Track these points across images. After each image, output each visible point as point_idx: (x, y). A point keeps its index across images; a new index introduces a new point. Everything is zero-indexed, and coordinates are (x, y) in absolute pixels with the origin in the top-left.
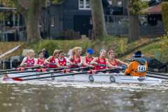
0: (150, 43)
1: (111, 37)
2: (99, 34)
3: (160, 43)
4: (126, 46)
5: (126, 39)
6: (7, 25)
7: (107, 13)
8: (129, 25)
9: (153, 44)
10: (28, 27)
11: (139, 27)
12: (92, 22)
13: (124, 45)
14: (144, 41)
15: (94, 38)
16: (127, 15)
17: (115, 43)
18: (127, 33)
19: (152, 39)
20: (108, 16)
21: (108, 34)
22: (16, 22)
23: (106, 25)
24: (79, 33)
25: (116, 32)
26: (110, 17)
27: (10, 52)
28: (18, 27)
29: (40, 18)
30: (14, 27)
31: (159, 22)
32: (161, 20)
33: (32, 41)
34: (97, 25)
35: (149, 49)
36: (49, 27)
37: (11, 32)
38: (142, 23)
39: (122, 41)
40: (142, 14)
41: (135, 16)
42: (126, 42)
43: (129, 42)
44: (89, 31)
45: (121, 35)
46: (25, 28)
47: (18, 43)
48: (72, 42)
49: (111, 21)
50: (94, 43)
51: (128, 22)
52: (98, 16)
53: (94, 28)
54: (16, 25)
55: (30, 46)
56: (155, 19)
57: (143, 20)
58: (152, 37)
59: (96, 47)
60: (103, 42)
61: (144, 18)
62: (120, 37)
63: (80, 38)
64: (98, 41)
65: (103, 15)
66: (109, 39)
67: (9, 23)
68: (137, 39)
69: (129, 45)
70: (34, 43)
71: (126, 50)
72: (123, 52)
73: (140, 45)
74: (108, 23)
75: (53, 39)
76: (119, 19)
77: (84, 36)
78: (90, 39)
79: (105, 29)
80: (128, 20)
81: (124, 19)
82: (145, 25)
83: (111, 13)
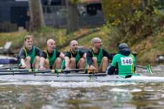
0: (89, 33)
1: (50, 29)
2: (37, 26)
3: (100, 33)
4: (65, 38)
5: (65, 31)
7: (45, 3)
8: (67, 15)
11: (78, 18)
12: (30, 13)
13: (63, 36)
14: (83, 31)
15: (32, 30)
16: (65, 5)
17: (53, 34)
18: (66, 24)
19: (91, 30)
20: (46, 7)
21: (47, 25)
23: (44, 16)
24: (16, 25)
25: (54, 23)
26: (48, 8)
31: (98, 11)
32: (100, 9)
34: (35, 16)
38: (81, 12)
39: (60, 32)
40: (80, 4)
41: (74, 6)
42: (65, 33)
43: (68, 33)
44: (27, 23)
45: (60, 26)
48: (8, 34)
49: (49, 11)
51: (66, 12)
52: (35, 7)
53: (32, 20)
56: (94, 9)
57: (82, 10)
58: (91, 28)
60: (41, 34)
61: (83, 8)
62: (58, 28)
63: (17, 30)
64: (36, 32)
65: (41, 6)
68: (76, 30)
69: (68, 36)
71: (65, 42)
72: (62, 44)
73: (79, 35)
74: (46, 14)
76: (57, 10)
77: (21, 28)
78: (28, 31)
79: (43, 20)
80: (67, 10)
81: (63, 9)
82: (84, 15)
83: (49, 3)
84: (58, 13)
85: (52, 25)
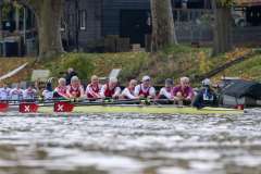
0: (250, 55)
1: (183, 47)
2: (164, 42)
4: (209, 62)
5: (210, 50)
6: (5, 28)
7: (177, 5)
8: (214, 25)
9: (256, 57)
10: (42, 30)
11: (231, 29)
12: (153, 21)
13: (206, 60)
14: (240, 52)
15: (155, 49)
16: (211, 8)
17: (190, 56)
18: (211, 39)
19: (254, 50)
20: (178, 10)
21: (179, 42)
22: (21, 23)
23: (176, 25)
24: (128, 39)
25: (191, 37)
27: (9, 75)
28: (24, 32)
29: (61, 15)
30: (16, 31)
33: (48, 55)
34: (159, 26)
35: (248, 67)
36: (78, 31)
37: (11, 39)
38: (237, 21)
39: (202, 53)
40: (236, 7)
41: (226, 9)
42: (210, 55)
43: (214, 55)
44: (146, 36)
45: (201, 43)
46: (36, 33)
47: (25, 59)
48: (116, 55)
49: (184, 18)
50: (154, 57)
52: (161, 10)
53: (155, 32)
54: (20, 28)
55: (44, 64)
56: (258, 15)
57: (238, 16)
58: (254, 46)
59: (157, 65)
60: (170, 56)
61: (240, 13)
62: (198, 47)
64: (161, 53)
65: (170, 9)
66: (180, 51)
67: (8, 25)
68: (228, 49)
69: (215, 59)
70: (52, 59)
71: (210, 70)
72: (204, 72)
73: (233, 59)
74: (178, 22)
75: (85, 51)
76: (197, 15)
77: (136, 46)
78: (148, 50)
79: (173, 32)
80: (212, 16)
81: (206, 15)
82: (242, 24)
83: (185, 5)
84: (198, 21)
85: (188, 41)
